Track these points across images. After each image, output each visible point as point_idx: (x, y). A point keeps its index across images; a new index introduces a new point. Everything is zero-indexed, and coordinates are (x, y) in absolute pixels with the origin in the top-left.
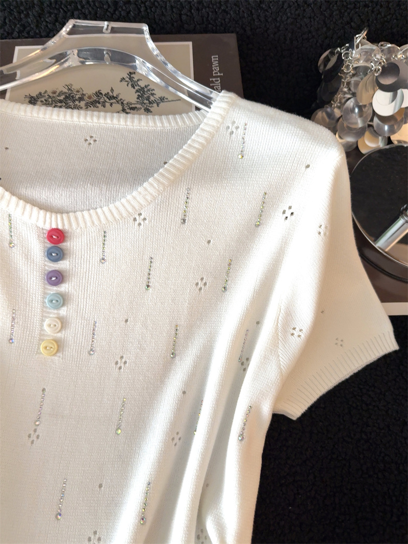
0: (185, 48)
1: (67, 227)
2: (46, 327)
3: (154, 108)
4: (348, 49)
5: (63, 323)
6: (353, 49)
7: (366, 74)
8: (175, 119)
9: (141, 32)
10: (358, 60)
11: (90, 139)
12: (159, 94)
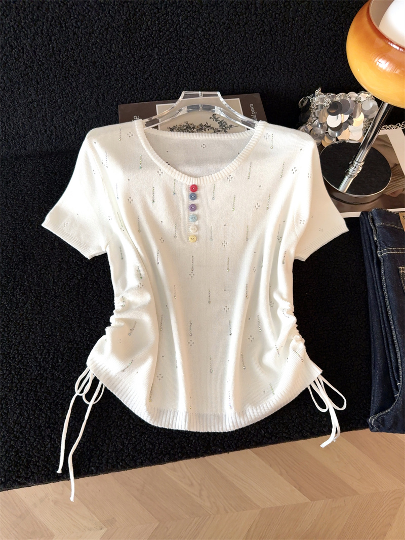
0: (237, 101)
1: (199, 184)
2: (190, 230)
3: (228, 130)
4: (312, 97)
5: (198, 228)
6: (315, 97)
7: (322, 108)
8: (240, 134)
9: (217, 95)
10: (318, 102)
11: (204, 146)
12: (229, 124)
